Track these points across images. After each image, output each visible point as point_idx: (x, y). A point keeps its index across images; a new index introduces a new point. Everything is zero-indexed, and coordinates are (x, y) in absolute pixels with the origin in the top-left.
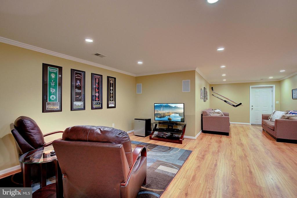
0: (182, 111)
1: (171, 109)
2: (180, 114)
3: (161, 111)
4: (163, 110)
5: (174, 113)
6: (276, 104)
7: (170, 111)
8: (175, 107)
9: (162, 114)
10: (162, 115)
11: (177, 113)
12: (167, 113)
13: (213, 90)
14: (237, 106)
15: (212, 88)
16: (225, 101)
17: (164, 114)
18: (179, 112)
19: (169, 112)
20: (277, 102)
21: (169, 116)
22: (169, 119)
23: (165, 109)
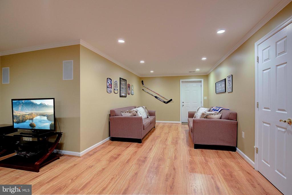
0: (51, 111)
1: (34, 107)
2: (48, 117)
3: (19, 112)
4: (22, 110)
5: (39, 115)
6: (204, 100)
7: (34, 111)
8: (41, 104)
9: (20, 116)
10: (21, 118)
11: (44, 116)
12: (28, 115)
13: (143, 84)
14: (168, 102)
15: (142, 81)
16: (156, 97)
17: (23, 116)
18: (48, 114)
19: (32, 113)
20: (206, 98)
21: (32, 119)
22: (31, 125)
23: (25, 108)
